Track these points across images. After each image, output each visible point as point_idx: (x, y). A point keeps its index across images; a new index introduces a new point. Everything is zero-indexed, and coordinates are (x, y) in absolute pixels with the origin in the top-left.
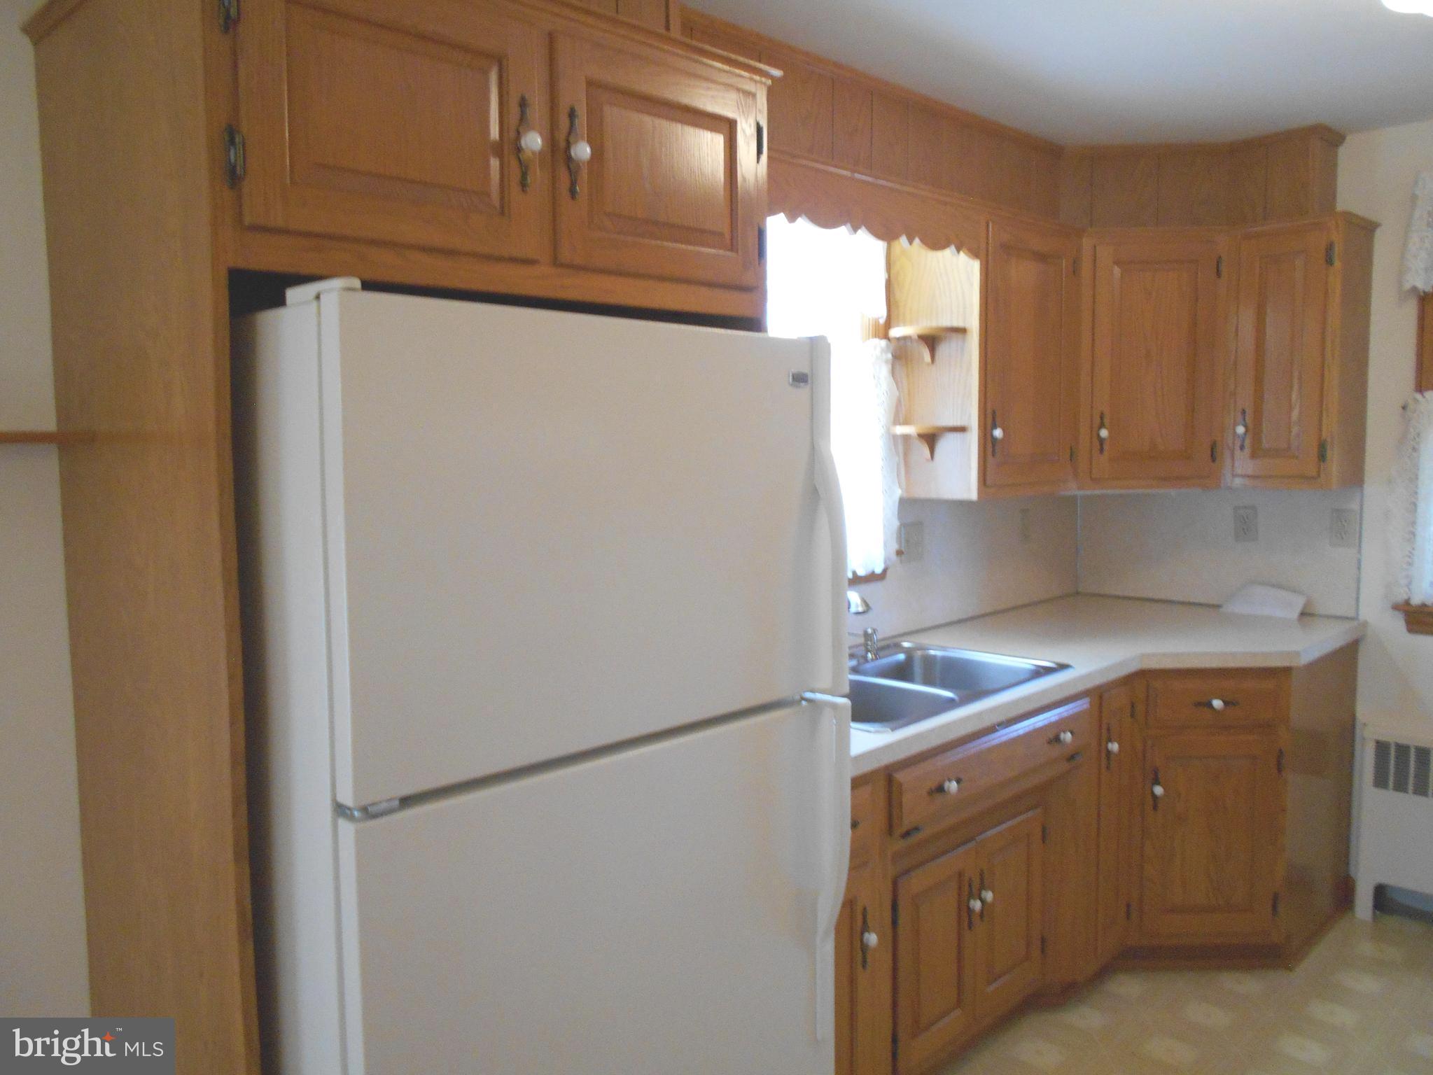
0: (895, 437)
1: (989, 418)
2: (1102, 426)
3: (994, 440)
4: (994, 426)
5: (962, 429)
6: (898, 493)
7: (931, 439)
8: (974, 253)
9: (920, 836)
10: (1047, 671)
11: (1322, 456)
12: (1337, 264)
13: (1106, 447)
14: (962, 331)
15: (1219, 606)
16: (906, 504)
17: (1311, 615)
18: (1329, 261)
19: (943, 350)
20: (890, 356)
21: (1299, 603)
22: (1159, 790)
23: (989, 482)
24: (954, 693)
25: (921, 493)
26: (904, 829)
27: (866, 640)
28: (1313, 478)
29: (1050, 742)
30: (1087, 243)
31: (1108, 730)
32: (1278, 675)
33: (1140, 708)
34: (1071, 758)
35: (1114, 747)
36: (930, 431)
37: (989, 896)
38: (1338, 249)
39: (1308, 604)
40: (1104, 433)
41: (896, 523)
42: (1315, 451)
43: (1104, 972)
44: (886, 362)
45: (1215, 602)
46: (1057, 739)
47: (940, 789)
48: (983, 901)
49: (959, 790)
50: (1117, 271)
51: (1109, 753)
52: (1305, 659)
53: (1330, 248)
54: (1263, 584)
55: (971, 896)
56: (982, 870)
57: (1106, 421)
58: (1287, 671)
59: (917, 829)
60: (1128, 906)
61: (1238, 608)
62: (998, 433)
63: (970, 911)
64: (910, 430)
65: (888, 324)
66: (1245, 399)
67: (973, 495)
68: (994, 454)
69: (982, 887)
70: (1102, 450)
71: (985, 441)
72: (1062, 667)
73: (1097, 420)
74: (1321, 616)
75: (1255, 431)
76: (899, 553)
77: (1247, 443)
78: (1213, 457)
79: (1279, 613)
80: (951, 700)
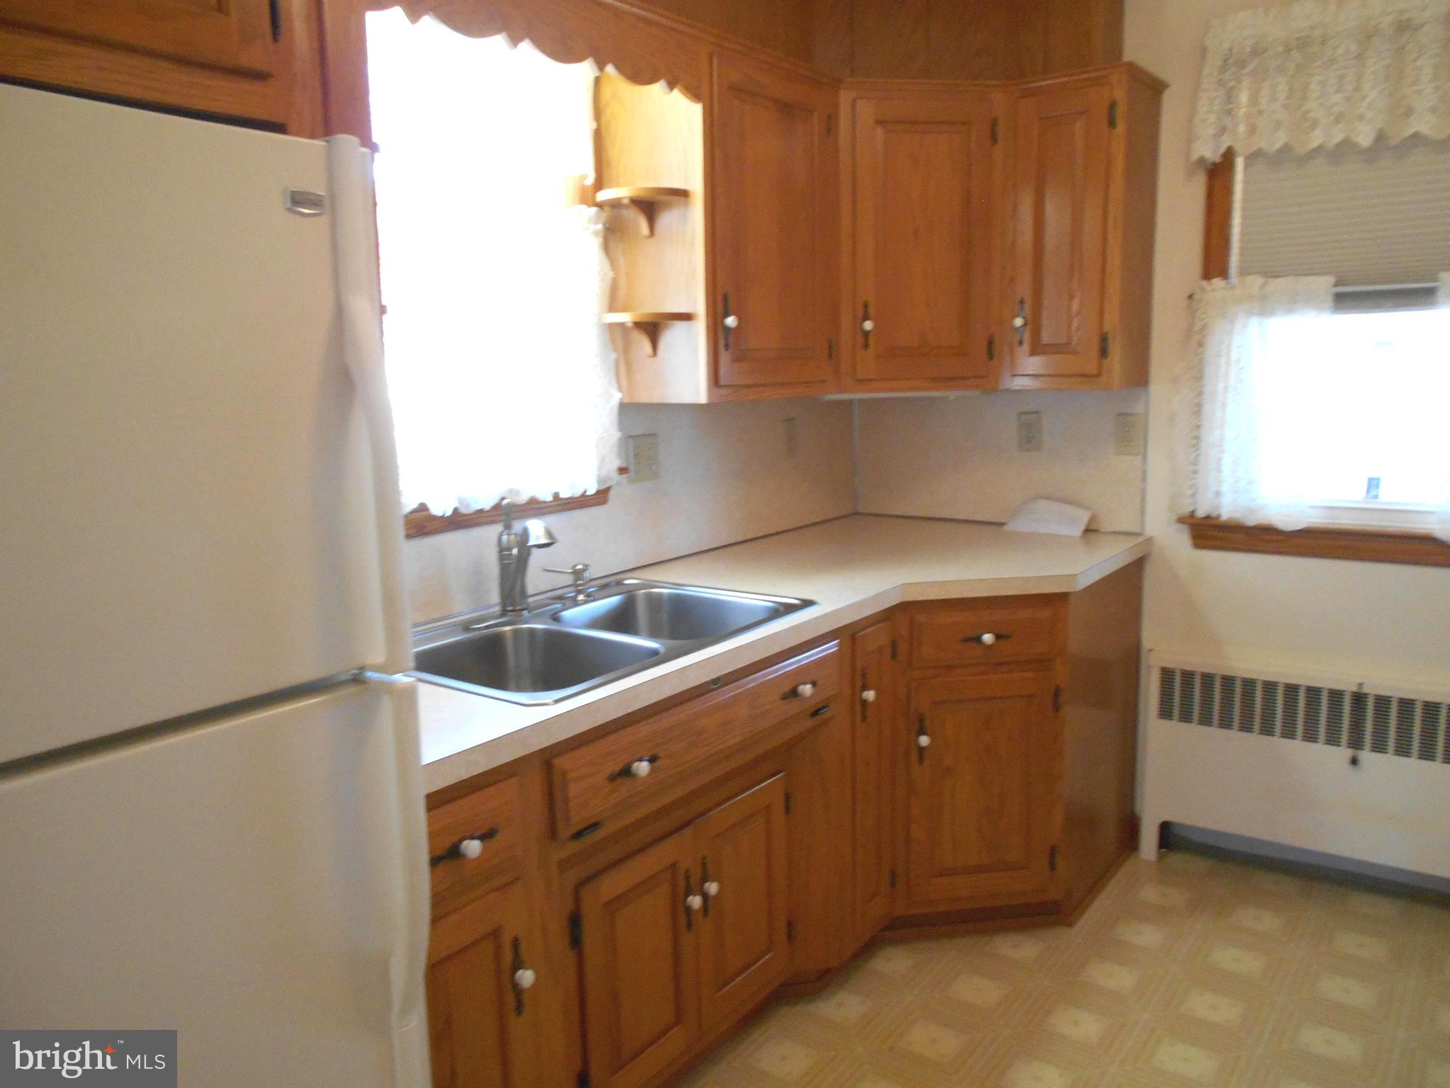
0: (612, 327)
1: (719, 303)
2: (866, 318)
3: (727, 330)
4: (727, 315)
5: (687, 317)
6: (617, 396)
7: (652, 328)
8: (694, 93)
9: (599, 835)
10: (789, 609)
11: (1104, 352)
12: (1121, 128)
13: (872, 341)
14: (683, 194)
15: (1001, 524)
16: (628, 410)
17: (1096, 531)
18: (1112, 123)
19: (667, 220)
20: (600, 227)
21: (1083, 518)
22: (924, 740)
23: (723, 382)
24: (660, 644)
25: (644, 397)
26: (575, 829)
27: (577, 579)
28: (1093, 376)
29: (785, 697)
30: (845, 97)
31: (864, 675)
32: (1055, 601)
33: (903, 647)
34: (815, 713)
35: (870, 695)
36: (653, 320)
37: (712, 888)
38: (1121, 110)
39: (1092, 519)
40: (868, 325)
41: (615, 435)
42: (1095, 346)
43: (868, 948)
44: (596, 233)
45: (999, 520)
46: (794, 693)
47: (626, 772)
48: (705, 896)
49: (652, 771)
50: (880, 131)
51: (864, 702)
52: (1084, 582)
53: (1112, 106)
54: (1047, 498)
55: (689, 892)
56: (704, 858)
57: (871, 310)
58: (1063, 597)
59: (594, 826)
60: (893, 874)
61: (1020, 525)
62: (731, 321)
63: (688, 910)
64: (626, 318)
65: (599, 185)
66: (1024, 289)
67: (703, 398)
68: (727, 346)
69: (705, 880)
70: (866, 346)
71: (716, 331)
72: (807, 603)
73: (860, 313)
74: (1105, 533)
75: (1034, 324)
76: (622, 470)
77: (1027, 337)
78: (991, 355)
79: (1063, 530)
80: (655, 653)
